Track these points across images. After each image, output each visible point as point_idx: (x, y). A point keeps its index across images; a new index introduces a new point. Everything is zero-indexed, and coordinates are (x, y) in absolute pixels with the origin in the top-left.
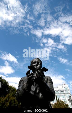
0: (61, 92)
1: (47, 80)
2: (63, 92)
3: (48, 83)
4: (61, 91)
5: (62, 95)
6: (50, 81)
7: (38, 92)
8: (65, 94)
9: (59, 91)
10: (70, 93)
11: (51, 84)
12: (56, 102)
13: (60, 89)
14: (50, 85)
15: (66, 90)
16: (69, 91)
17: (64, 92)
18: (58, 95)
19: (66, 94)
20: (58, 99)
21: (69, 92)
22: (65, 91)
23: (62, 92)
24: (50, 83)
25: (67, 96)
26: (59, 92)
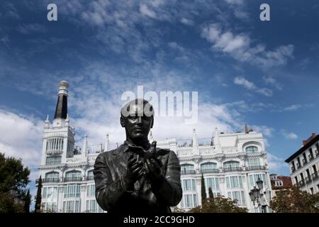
0: (228, 166)
1: (167, 162)
2: (234, 166)
3: (168, 170)
4: (227, 160)
5: (228, 175)
6: (173, 164)
7: (147, 191)
8: (241, 170)
9: (216, 158)
10: (264, 169)
11: (174, 171)
12: (200, 204)
13: (226, 152)
14: (174, 173)
15: (250, 153)
16: (261, 159)
17: (242, 163)
18: (213, 176)
19: (247, 170)
20: (207, 192)
21: (262, 162)
22: (246, 158)
23: (230, 162)
24: (172, 168)
25: (251, 179)
26: (219, 165)
